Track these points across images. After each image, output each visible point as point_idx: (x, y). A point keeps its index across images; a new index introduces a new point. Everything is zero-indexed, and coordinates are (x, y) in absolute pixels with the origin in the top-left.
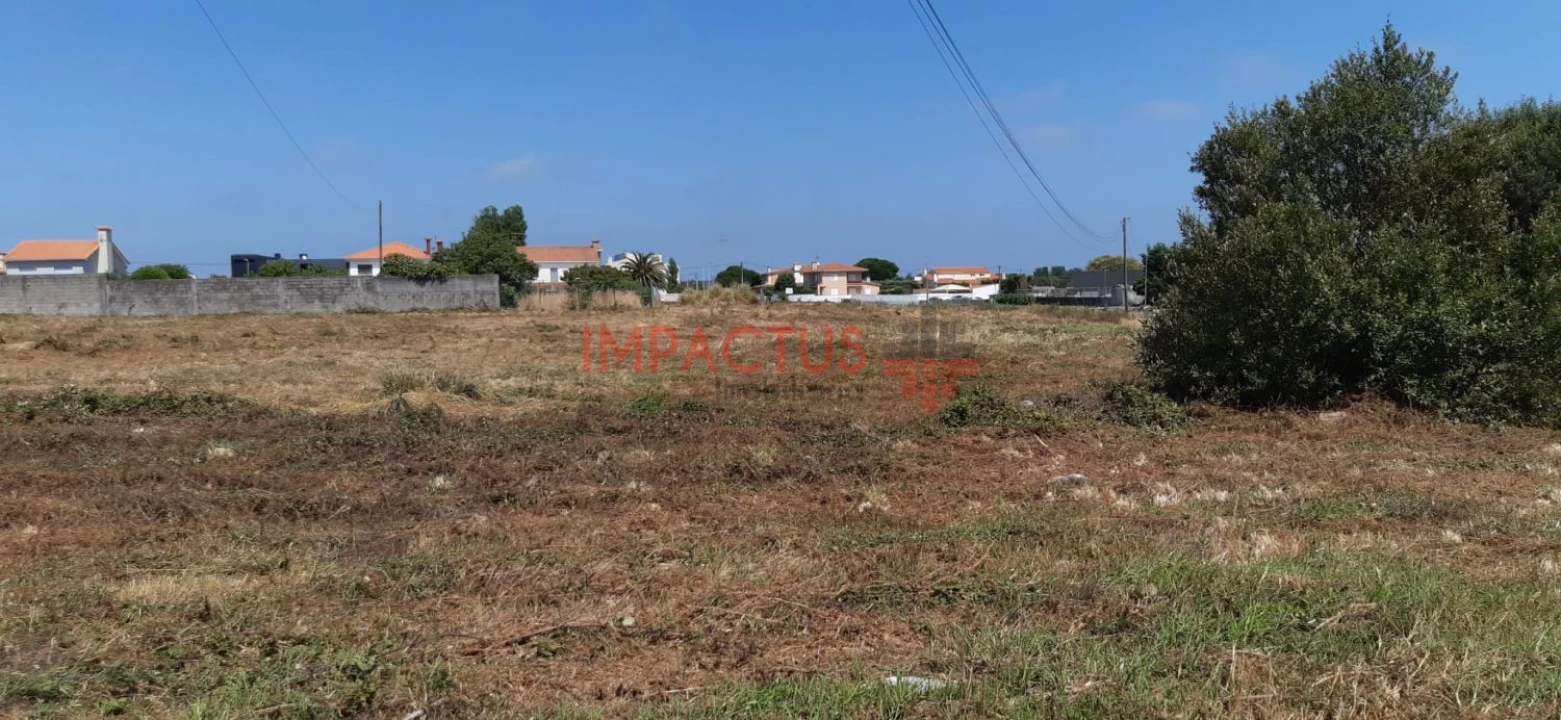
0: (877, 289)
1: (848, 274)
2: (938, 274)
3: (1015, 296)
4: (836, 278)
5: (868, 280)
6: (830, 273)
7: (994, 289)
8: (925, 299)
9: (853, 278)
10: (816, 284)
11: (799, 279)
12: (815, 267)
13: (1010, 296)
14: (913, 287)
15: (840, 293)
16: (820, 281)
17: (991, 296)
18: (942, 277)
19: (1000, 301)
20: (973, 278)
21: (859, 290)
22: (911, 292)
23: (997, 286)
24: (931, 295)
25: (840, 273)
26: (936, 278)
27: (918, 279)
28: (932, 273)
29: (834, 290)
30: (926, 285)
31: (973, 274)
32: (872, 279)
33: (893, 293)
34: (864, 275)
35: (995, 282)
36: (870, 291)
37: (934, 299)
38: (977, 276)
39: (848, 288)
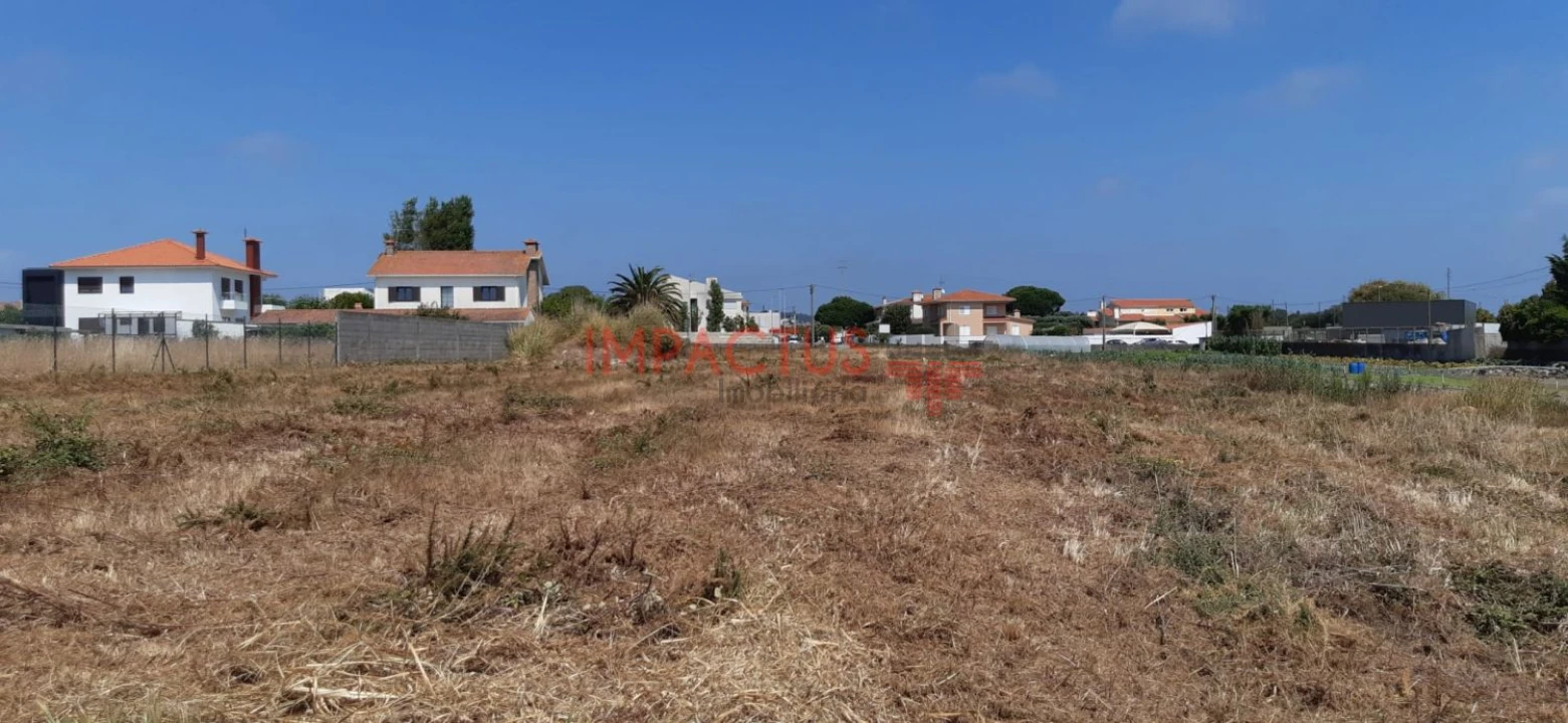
0: (1030, 328)
1: (985, 305)
2: (1120, 308)
3: (1242, 339)
4: (967, 312)
5: (1017, 315)
6: (959, 305)
7: (1204, 330)
8: (1100, 342)
9: (993, 311)
10: (938, 320)
11: (917, 313)
12: (938, 296)
13: (1234, 339)
14: (1082, 325)
15: (972, 334)
16: (945, 316)
17: (1202, 339)
18: (1125, 312)
19: (1220, 348)
20: (1170, 314)
21: (1002, 328)
22: (1080, 333)
23: (1210, 324)
24: (1109, 337)
25: (973, 305)
26: (1117, 314)
27: (1092, 315)
28: (1112, 306)
29: (967, 328)
30: (1102, 323)
31: (1170, 309)
32: (1022, 314)
33: (1051, 333)
34: (1010, 308)
35: (1205, 319)
36: (1018, 331)
37: (1116, 342)
38: (1177, 311)
39: (985, 325)
